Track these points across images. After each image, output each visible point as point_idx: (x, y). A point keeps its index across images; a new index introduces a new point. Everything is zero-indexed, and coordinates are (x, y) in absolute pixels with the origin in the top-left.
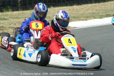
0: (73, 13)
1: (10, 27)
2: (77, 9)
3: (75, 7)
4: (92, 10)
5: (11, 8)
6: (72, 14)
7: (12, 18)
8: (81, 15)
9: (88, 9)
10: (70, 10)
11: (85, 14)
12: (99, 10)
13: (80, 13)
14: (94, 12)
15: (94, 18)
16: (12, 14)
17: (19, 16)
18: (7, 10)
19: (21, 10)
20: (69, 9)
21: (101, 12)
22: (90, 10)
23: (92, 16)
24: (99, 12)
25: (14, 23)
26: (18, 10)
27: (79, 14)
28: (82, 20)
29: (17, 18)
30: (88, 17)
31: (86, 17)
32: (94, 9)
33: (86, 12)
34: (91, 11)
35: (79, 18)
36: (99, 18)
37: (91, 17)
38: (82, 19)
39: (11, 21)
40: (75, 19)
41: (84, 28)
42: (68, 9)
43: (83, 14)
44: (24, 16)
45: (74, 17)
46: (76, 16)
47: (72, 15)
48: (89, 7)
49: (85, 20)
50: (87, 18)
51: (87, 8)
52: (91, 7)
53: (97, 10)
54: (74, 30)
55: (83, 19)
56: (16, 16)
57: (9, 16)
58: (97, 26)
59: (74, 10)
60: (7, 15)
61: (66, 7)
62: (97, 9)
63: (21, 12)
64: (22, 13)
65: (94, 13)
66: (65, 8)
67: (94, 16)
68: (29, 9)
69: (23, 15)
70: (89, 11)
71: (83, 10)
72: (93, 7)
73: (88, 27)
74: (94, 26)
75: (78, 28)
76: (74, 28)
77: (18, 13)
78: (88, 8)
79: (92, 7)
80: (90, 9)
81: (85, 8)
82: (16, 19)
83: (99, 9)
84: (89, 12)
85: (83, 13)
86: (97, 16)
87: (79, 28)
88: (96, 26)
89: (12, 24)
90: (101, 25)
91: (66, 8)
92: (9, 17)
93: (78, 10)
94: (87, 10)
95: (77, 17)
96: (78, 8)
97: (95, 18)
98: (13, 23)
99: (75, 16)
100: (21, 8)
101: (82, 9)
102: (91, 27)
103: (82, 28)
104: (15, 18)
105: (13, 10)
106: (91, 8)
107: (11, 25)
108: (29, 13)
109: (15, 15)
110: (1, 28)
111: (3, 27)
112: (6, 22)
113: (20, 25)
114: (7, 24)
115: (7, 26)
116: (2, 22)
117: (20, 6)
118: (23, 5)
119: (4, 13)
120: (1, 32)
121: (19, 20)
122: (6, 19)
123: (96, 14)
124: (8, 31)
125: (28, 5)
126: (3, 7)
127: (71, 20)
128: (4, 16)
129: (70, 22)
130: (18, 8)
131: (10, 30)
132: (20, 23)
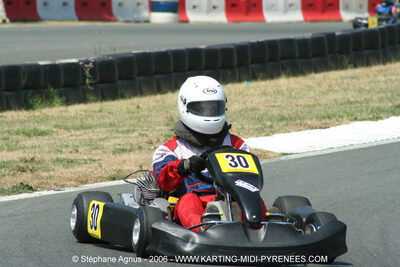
0: (276, 104)
1: (58, 160)
2: (290, 90)
3: (284, 83)
4: (345, 90)
5: (61, 95)
6: (274, 106)
7: (67, 129)
8: (306, 109)
9: (330, 89)
10: (264, 94)
11: (320, 105)
12: (369, 91)
13: (300, 102)
14: (352, 100)
15: (351, 120)
16: (64, 114)
17: (90, 120)
18: (48, 100)
19: (96, 101)
20: (263, 88)
21: (375, 97)
22: (336, 91)
23: (345, 111)
24: (368, 97)
25: (71, 144)
26: (84, 100)
27: (297, 106)
28: (312, 128)
29: (82, 127)
30: (329, 118)
31: (325, 118)
32: (352, 87)
33: (323, 101)
34: (339, 96)
35: (298, 122)
36: (371, 119)
37: (341, 117)
38: (309, 122)
39: (60, 137)
40: (286, 125)
41: (315, 154)
42: (258, 92)
43: (314, 106)
44: (107, 121)
45: (282, 119)
46: (287, 116)
47: (275, 112)
48: (334, 82)
49: (321, 128)
50: (327, 121)
51: (325, 86)
52: (340, 81)
53: (361, 91)
54: (281, 162)
55: (315, 122)
56: (78, 122)
57: (54, 122)
58: (364, 146)
59: (279, 92)
60: (46, 119)
62: (363, 86)
63: (94, 106)
64: (100, 111)
65: (351, 103)
66: (249, 88)
67: (352, 112)
68: (123, 97)
69: (103, 117)
70: (332, 96)
71: (312, 93)
72: (345, 81)
73: (330, 151)
74: (351, 148)
75: (293, 157)
76: (283, 158)
77: (86, 111)
78: (329, 86)
79: (343, 83)
80: (337, 88)
81: (318, 84)
82: (78, 133)
83: (368, 88)
84: (335, 100)
85: (311, 103)
86: (362, 111)
87: (301, 156)
88: (358, 147)
89: (64, 150)
90: (375, 144)
91: (254, 88)
92: (56, 126)
93: (293, 93)
94: (325, 94)
95: (291, 119)
96: (295, 86)
97: (356, 119)
98: (66, 146)
99: (285, 113)
100: (95, 92)
101: (310, 88)
102: (344, 149)
103: (312, 154)
104: (76, 129)
105: (68, 102)
106: (338, 84)
107: (61, 152)
108: (124, 108)
109: (75, 118)
110: (28, 165)
111: (33, 159)
112: (45, 142)
113: (94, 152)
114: (47, 149)
115: (47, 158)
116: (29, 142)
117: (90, 84)
118: (101, 82)
119: (37, 113)
120: (26, 177)
121: (90, 135)
122: (42, 133)
123: (358, 105)
124: (52, 173)
125: (119, 83)
126: (31, 92)
127: (271, 127)
128: (37, 122)
129: (268, 135)
130: (86, 91)
131: (60, 171)
132: (93, 145)
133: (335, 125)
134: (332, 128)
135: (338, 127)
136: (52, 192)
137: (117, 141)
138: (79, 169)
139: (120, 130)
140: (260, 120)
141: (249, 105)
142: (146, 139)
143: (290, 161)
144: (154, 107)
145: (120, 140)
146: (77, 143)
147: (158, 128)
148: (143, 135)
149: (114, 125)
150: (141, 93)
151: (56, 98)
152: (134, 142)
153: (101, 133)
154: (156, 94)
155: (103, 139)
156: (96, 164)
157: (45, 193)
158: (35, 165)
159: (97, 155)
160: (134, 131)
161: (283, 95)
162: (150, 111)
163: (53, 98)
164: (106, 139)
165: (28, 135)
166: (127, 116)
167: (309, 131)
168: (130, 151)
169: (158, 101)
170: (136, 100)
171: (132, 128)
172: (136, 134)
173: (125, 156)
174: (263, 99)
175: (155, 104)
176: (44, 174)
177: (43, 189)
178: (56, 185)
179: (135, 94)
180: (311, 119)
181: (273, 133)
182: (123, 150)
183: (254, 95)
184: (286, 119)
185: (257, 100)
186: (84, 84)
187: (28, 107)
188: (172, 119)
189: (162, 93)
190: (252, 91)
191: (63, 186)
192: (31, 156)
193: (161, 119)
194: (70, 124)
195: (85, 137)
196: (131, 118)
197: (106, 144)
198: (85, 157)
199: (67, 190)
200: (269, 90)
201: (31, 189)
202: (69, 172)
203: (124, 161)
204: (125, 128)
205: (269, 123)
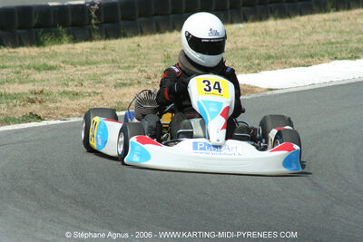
0: (264, 44)
1: (65, 93)
2: (277, 31)
3: (272, 24)
4: (328, 32)
5: (68, 34)
6: (261, 46)
7: (73, 64)
8: (291, 49)
9: (314, 31)
10: (254, 34)
11: (304, 45)
12: (348, 32)
13: (286, 42)
14: (333, 40)
15: (332, 59)
16: (72, 51)
17: (95, 57)
18: (57, 38)
19: (101, 39)
20: (253, 30)
21: (354, 38)
22: (319, 32)
23: (326, 51)
24: (347, 38)
25: (77, 79)
26: (89, 38)
27: (283, 46)
28: (296, 66)
29: (87, 63)
30: (312, 57)
31: (307, 56)
32: (333, 29)
33: (307, 41)
34: (321, 37)
35: (284, 60)
36: (349, 58)
37: (323, 56)
38: (294, 61)
39: (67, 72)
40: (273, 63)
41: (298, 89)
42: (248, 33)
43: (298, 46)
44: (110, 57)
45: (269, 57)
46: (273, 54)
47: (263, 51)
48: (317, 25)
49: (304, 66)
50: (310, 59)
51: (309, 28)
52: (323, 24)
53: (341, 32)
54: (267, 96)
55: (298, 61)
56: (83, 59)
57: (61, 59)
58: (343, 83)
59: (267, 33)
60: (55, 55)
61: (241, 25)
62: (343, 28)
63: (99, 44)
64: (104, 49)
65: (332, 43)
66: (240, 29)
67: (334, 52)
68: (125, 36)
69: (106, 54)
70: (315, 37)
71: (297, 35)
72: (328, 24)
73: (312, 87)
74: (331, 84)
75: (281, 91)
76: (269, 93)
77: (91, 49)
78: (313, 28)
79: (325, 25)
80: (319, 30)
81: (303, 26)
82: (84, 68)
83: (348, 30)
84: (318, 40)
85: (296, 43)
86: (341, 51)
87: (285, 91)
88: (339, 83)
89: (70, 83)
90: (353, 81)
91: (244, 29)
92: (63, 62)
93: (280, 34)
95: (277, 58)
96: (282, 28)
97: (336, 58)
98: (72, 80)
99: (272, 52)
100: (100, 32)
101: (295, 29)
102: (324, 86)
103: (295, 90)
104: (82, 64)
105: (75, 40)
106: (321, 26)
107: (67, 85)
108: (126, 47)
109: (81, 54)
110: (37, 97)
111: (42, 92)
112: (53, 76)
113: (97, 85)
114: (55, 82)
115: (55, 90)
116: (38, 76)
117: (96, 24)
118: (105, 22)
119: (47, 49)
120: (35, 108)
121: (94, 70)
122: (51, 68)
123: (338, 45)
124: (58, 104)
125: (122, 23)
126: (42, 30)
127: (259, 65)
128: (46, 57)
129: (256, 72)
130: (91, 31)
131: (67, 103)
132: (97, 80)
133: (316, 64)
134: (314, 67)
135: (319, 65)
136: (58, 122)
137: (119, 76)
138: (84, 101)
139: (121, 65)
140: (248, 58)
141: (239, 45)
142: (145, 74)
143: (275, 96)
144: (153, 46)
145: (121, 75)
146: (82, 78)
147: (156, 64)
148: (142, 71)
149: (116, 61)
150: (142, 33)
151: (65, 36)
152: (134, 77)
153: (104, 68)
154: (155, 34)
155: (105, 74)
156: (99, 97)
157: (52, 122)
158: (43, 97)
159: (100, 88)
160: (134, 67)
161: (270, 36)
162: (149, 49)
163: (62, 36)
164: (108, 74)
165: (38, 69)
166: (128, 53)
167: (293, 69)
168: (130, 85)
169: (156, 40)
170: (137, 39)
171: (132, 64)
172: (136, 70)
173: (125, 90)
174: (253, 39)
175: (154, 43)
176: (52, 105)
177: (50, 118)
178: (61, 114)
179: (136, 34)
180: (296, 58)
181: (260, 70)
182: (124, 85)
183: (244, 36)
184: (273, 57)
185: (246, 40)
186: (90, 23)
187: (39, 44)
188: (169, 57)
189: (161, 33)
190: (243, 31)
191: (68, 116)
192: (41, 88)
193: (159, 56)
194: (76, 60)
195: (89, 72)
196: (132, 56)
197: (109, 78)
198: (89, 91)
199: (72, 120)
200: (258, 31)
201: (39, 118)
202: (74, 104)
203: (124, 94)
204: (127, 65)
205: (257, 61)
